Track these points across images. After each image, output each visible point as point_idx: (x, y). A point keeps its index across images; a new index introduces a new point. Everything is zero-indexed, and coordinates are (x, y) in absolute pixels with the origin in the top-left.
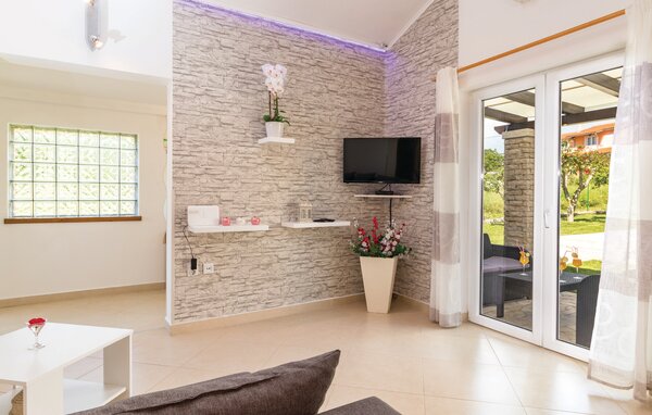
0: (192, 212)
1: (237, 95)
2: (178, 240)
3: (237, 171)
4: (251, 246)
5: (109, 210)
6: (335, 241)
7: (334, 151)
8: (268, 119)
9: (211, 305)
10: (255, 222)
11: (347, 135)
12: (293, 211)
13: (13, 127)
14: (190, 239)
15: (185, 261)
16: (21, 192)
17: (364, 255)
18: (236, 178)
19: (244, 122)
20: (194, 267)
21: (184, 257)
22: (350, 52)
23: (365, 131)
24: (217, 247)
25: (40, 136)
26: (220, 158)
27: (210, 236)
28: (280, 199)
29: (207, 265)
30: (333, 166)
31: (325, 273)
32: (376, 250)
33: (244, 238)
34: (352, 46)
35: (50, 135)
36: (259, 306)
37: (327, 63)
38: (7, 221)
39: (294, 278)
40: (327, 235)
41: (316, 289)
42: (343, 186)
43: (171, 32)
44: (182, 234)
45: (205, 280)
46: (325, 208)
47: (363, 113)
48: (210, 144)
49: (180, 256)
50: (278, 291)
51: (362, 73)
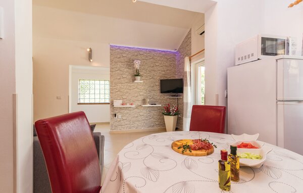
0: (115, 102)
1: (127, 69)
2: (111, 109)
3: (128, 91)
4: (132, 111)
5: (103, 101)
6: (159, 111)
7: (158, 83)
8: (136, 75)
9: (120, 127)
10: (131, 105)
11: (162, 79)
12: (144, 101)
13: (80, 80)
14: (114, 109)
16: (82, 97)
17: (165, 115)
18: (127, 92)
19: (130, 77)
20: (115, 116)
22: (164, 53)
23: (169, 77)
24: (122, 111)
25: (86, 82)
26: (123, 87)
27: (120, 108)
28: (141, 98)
29: (119, 116)
30: (158, 88)
31: (155, 120)
32: (169, 114)
33: (130, 109)
34: (164, 51)
35: (88, 81)
36: (134, 129)
37: (155, 58)
38: (78, 104)
39: (145, 121)
40: (156, 109)
41: (152, 125)
42: (161, 94)
43: (109, 55)
44: (112, 107)
45: (119, 120)
46: (155, 101)
47: (168, 71)
48: (120, 83)
49: (112, 113)
50: (140, 124)
51: (168, 59)
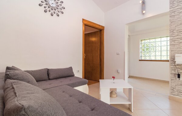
0: (177, 56)
2: (172, 66)
13: (141, 40)
14: (177, 67)
15: (175, 74)
20: (179, 77)
21: (175, 73)
25: (147, 41)
44: (174, 64)
49: (173, 72)
